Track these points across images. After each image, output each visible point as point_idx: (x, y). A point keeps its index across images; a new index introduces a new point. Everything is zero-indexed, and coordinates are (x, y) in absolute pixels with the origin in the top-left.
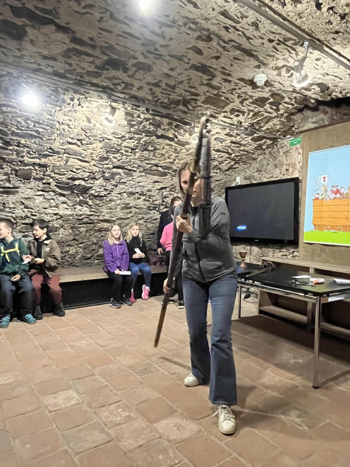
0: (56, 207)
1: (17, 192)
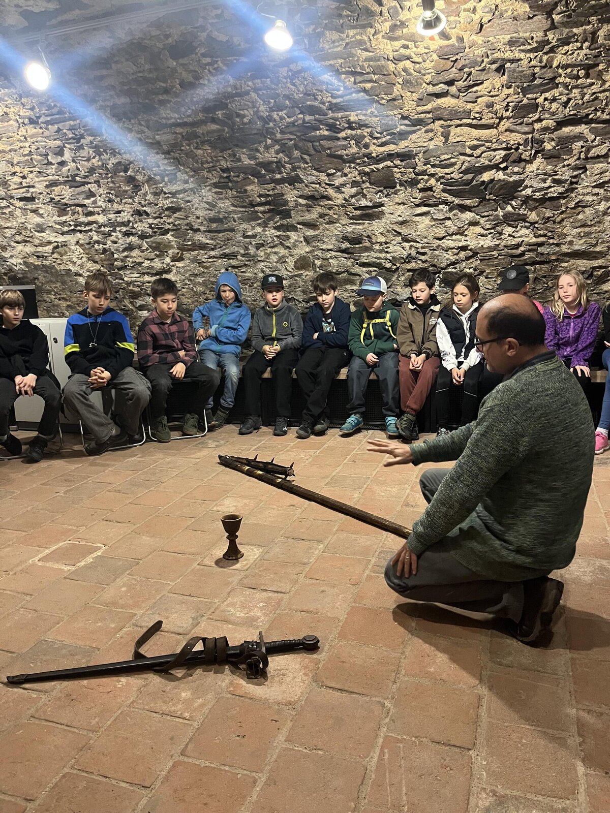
1: (382, 213)
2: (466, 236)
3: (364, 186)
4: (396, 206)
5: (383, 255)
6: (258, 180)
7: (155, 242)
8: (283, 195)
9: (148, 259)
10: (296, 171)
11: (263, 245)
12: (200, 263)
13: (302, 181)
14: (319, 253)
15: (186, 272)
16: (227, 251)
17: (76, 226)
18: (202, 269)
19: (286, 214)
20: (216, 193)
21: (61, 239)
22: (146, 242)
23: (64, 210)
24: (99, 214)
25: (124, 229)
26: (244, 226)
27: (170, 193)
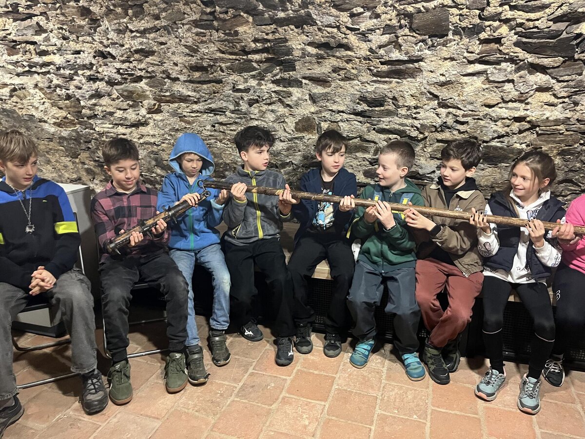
0: (521, 101)
1: (419, 70)
2: (527, 104)
3: (400, 32)
4: (441, 62)
5: (409, 121)
6: (253, 19)
7: (126, 91)
8: (286, 41)
9: (120, 109)
10: (308, 8)
11: (257, 101)
12: (182, 118)
13: (313, 23)
14: (327, 115)
15: (165, 126)
16: (213, 106)
17: (30, 67)
18: (183, 124)
19: (290, 66)
20: (197, 34)
21: (17, 81)
22: (117, 90)
23: (14, 47)
24: (54, 54)
25: (88, 73)
26: (234, 77)
27: (137, 31)
